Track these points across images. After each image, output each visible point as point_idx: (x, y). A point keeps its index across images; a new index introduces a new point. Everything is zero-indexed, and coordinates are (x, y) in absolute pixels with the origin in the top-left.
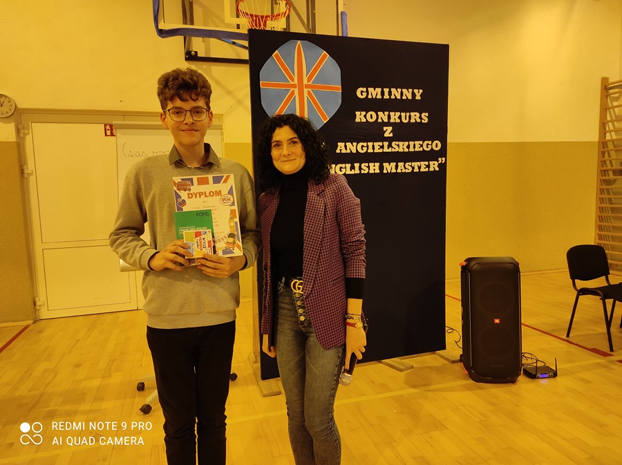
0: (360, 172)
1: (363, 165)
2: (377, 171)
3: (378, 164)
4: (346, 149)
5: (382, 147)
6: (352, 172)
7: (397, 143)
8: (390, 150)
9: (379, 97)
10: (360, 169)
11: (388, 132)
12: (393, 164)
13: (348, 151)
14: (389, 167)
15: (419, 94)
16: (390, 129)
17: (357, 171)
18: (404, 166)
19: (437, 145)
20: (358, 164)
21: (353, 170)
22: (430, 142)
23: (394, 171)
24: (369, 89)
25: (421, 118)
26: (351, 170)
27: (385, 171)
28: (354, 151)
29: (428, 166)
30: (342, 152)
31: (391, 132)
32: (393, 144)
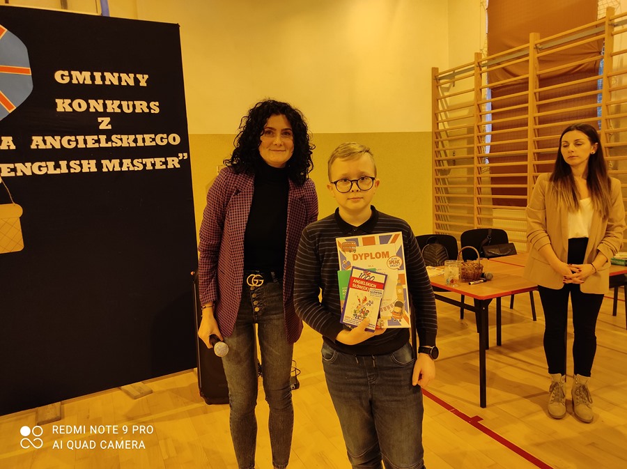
0: (69, 171)
1: (72, 163)
2: (94, 169)
3: (95, 161)
4: (45, 144)
5: (98, 141)
6: (58, 171)
7: (119, 136)
8: (109, 145)
9: (89, 82)
10: (69, 167)
11: (105, 124)
12: (116, 162)
13: (49, 146)
14: (110, 165)
15: (143, 80)
16: (107, 120)
17: (64, 170)
18: (132, 163)
19: (175, 139)
20: (66, 162)
21: (58, 169)
22: (165, 136)
23: (117, 169)
24: (73, 72)
25: (149, 107)
26: (55, 169)
27: (105, 170)
28: (58, 146)
29: (166, 163)
30: (39, 147)
31: (109, 124)
32: (114, 137)
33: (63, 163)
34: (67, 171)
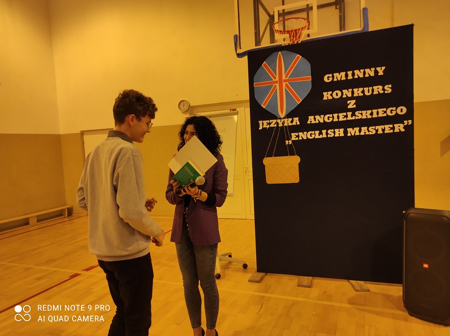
0: (327, 136)
1: (329, 131)
2: (342, 135)
3: (343, 129)
4: (315, 120)
5: (346, 116)
6: (321, 137)
7: (360, 112)
8: (353, 118)
9: (344, 78)
10: (327, 134)
12: (357, 129)
13: (317, 122)
14: (353, 132)
15: (381, 70)
16: (353, 102)
17: (324, 136)
18: (368, 129)
19: (402, 110)
20: (325, 131)
21: (321, 135)
22: (394, 108)
23: (357, 134)
24: (335, 74)
25: (384, 89)
26: (319, 135)
27: (349, 135)
28: (322, 121)
29: (393, 128)
30: (312, 123)
31: (354, 104)
32: (357, 113)
33: (324, 132)
34: (326, 136)
